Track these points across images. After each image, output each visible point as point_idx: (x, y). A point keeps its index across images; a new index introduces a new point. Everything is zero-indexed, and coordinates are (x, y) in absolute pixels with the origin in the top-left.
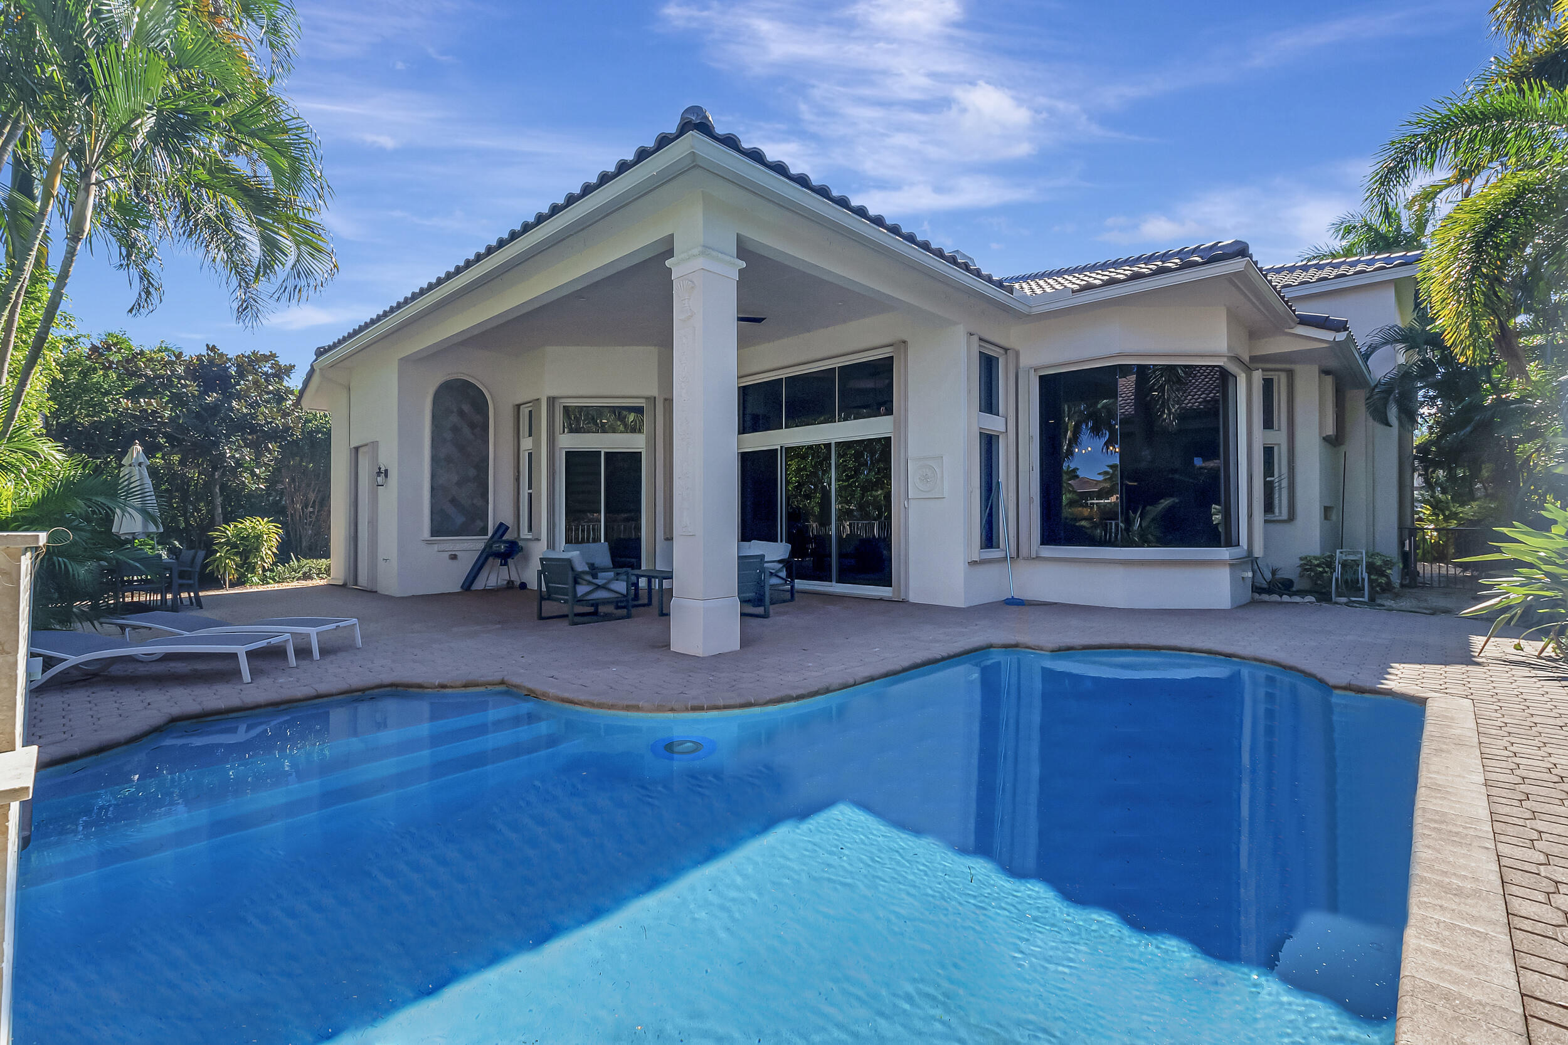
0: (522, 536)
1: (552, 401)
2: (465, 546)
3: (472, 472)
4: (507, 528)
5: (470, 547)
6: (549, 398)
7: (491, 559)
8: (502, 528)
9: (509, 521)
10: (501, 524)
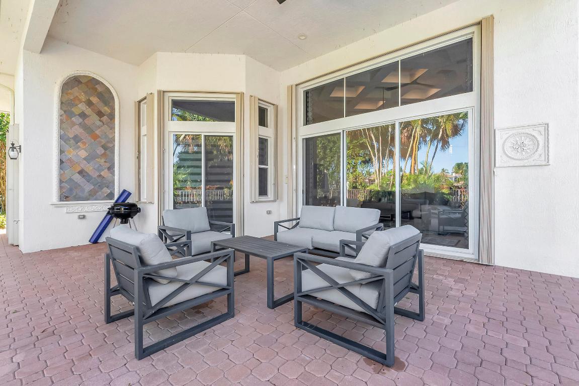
0: (142, 200)
1: (162, 94)
2: (94, 208)
3: (100, 151)
4: (130, 194)
5: (99, 209)
6: (159, 92)
7: (115, 219)
8: (125, 194)
9: (131, 187)
10: (124, 191)
